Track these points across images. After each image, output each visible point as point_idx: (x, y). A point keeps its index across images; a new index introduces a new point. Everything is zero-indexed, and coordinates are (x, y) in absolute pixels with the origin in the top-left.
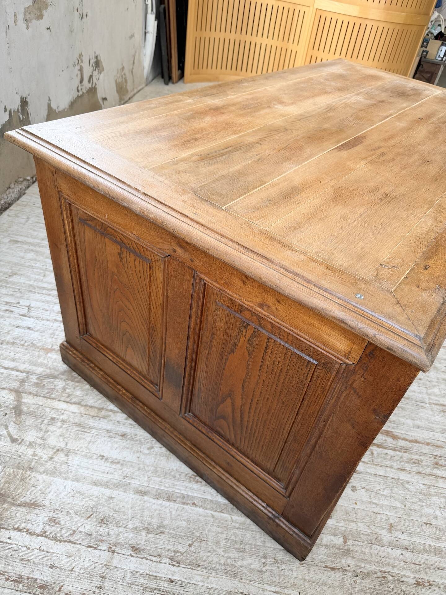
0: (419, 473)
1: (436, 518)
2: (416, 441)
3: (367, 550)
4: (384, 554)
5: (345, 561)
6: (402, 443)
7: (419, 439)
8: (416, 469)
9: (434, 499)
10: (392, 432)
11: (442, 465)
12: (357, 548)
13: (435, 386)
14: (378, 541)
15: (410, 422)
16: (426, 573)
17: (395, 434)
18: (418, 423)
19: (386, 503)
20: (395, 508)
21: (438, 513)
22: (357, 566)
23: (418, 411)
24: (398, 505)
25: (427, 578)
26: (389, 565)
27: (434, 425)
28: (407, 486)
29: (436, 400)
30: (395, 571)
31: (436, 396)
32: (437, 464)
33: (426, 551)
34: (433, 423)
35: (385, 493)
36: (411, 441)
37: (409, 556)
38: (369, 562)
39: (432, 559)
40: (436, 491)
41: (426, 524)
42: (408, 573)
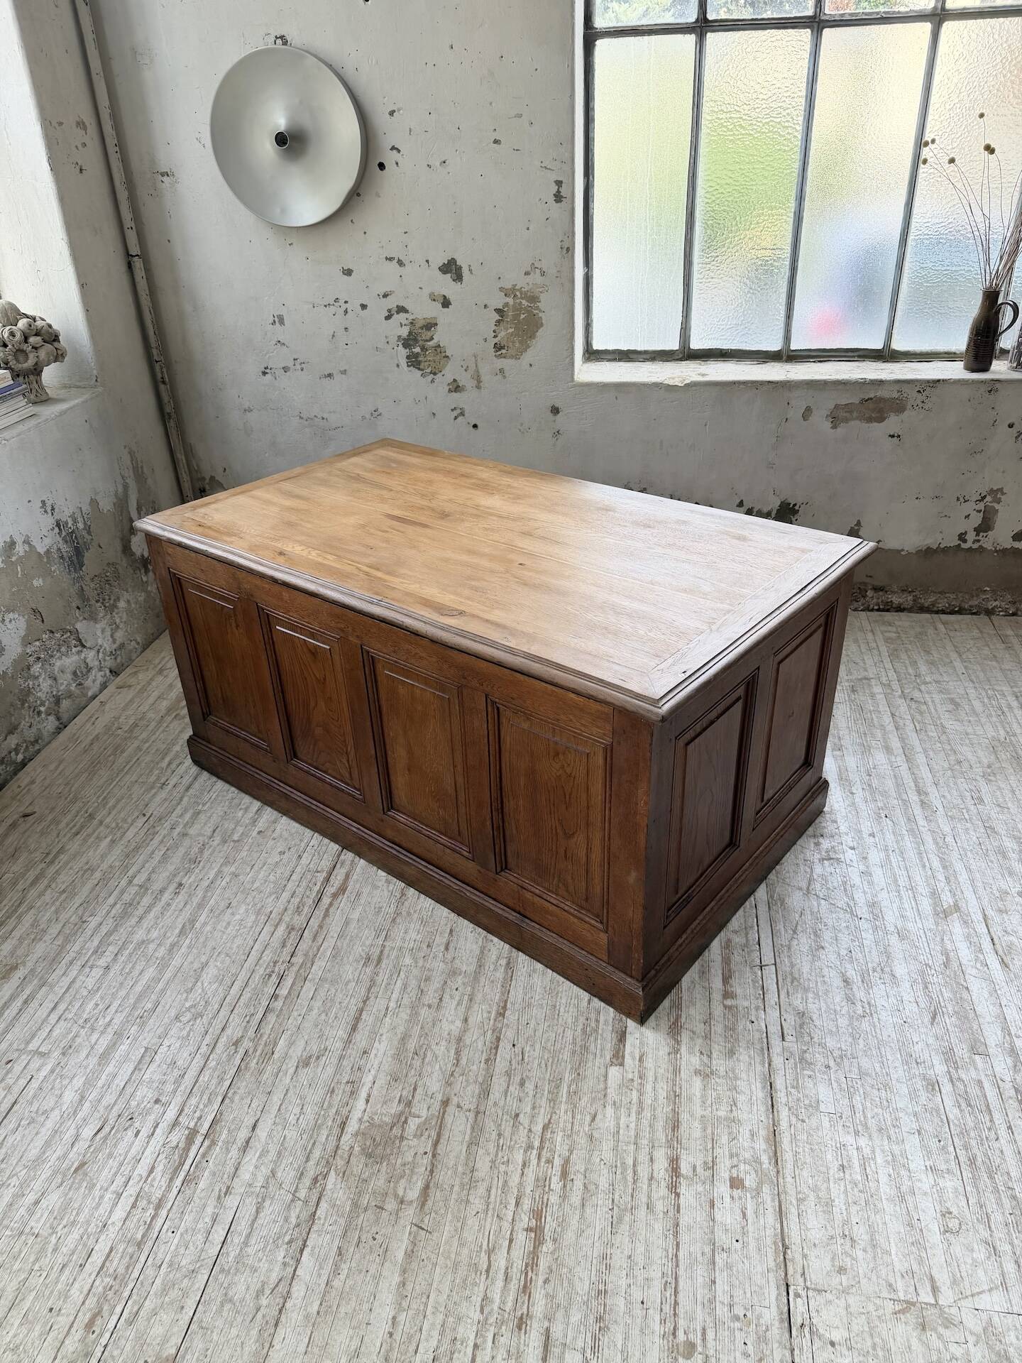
0: (286, 909)
1: (233, 914)
2: (326, 914)
3: (221, 855)
4: (213, 866)
5: (217, 839)
6: (326, 900)
7: (328, 920)
8: (291, 907)
9: (253, 917)
10: (344, 894)
11: (290, 933)
12: (225, 848)
13: (416, 962)
14: (227, 862)
15: (355, 915)
16: (186, 893)
17: (340, 897)
18: (353, 925)
19: (261, 876)
20: (253, 883)
21: (238, 917)
22: (211, 846)
23: (372, 928)
24: (255, 886)
25: (182, 892)
26: (204, 868)
27: (347, 941)
28: (274, 896)
29: (388, 956)
30: (197, 871)
31: (397, 957)
32: (293, 929)
33: (205, 897)
34: (351, 941)
35: (271, 876)
36: (327, 910)
37: (206, 883)
38: (211, 855)
39: (196, 900)
40: (262, 921)
41: (230, 904)
42: (191, 880)
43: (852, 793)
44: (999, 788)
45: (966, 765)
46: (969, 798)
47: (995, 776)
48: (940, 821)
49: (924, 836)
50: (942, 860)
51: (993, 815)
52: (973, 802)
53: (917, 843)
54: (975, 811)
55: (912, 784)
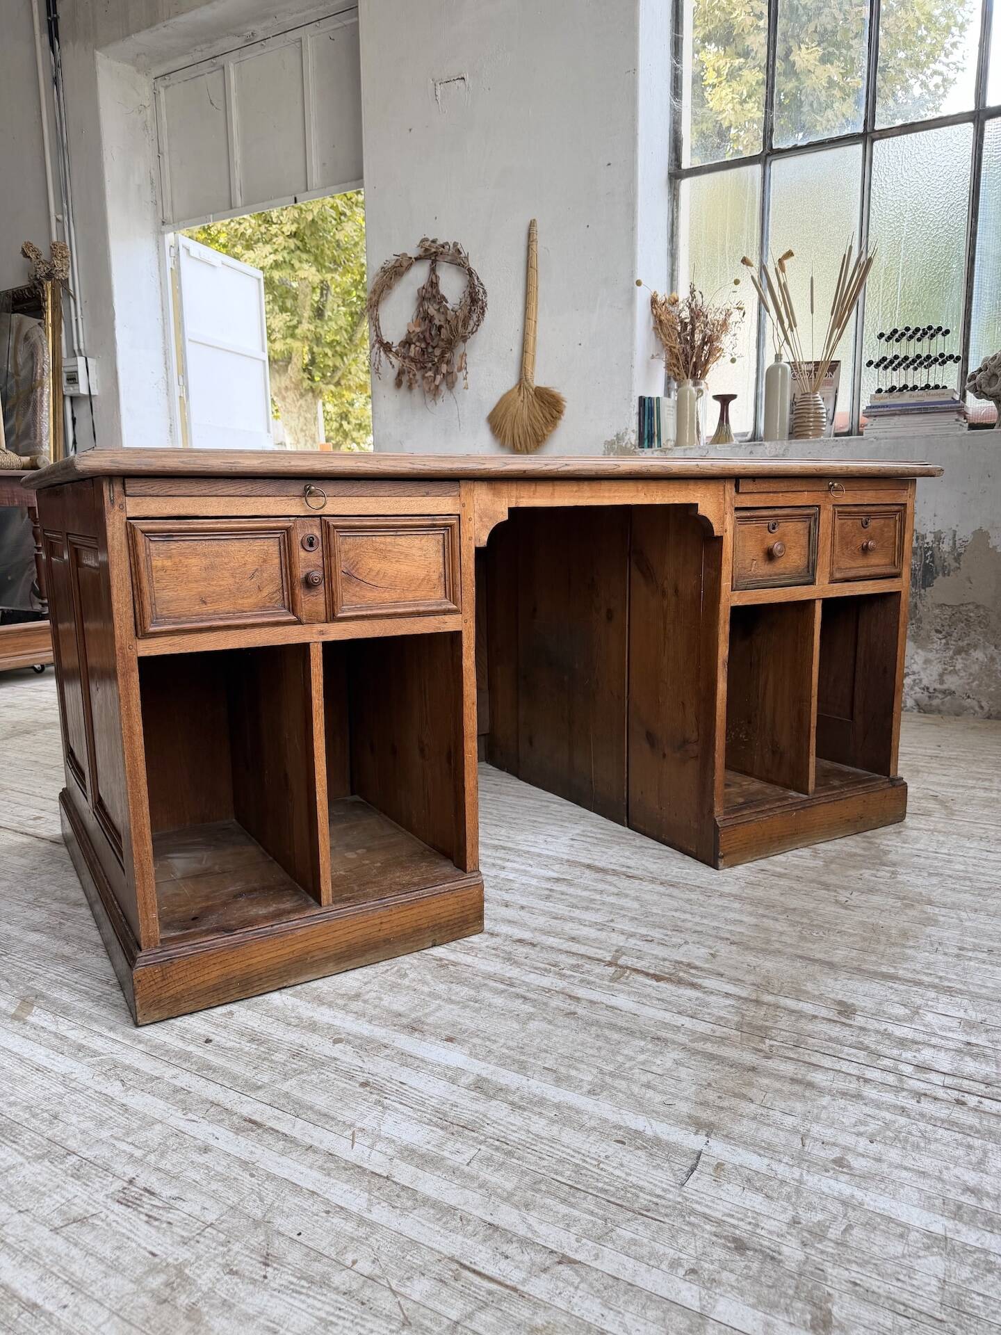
43: (336, 1041)
44: (115, 1267)
45: (250, 1265)
46: (156, 1187)
47: (153, 1294)
48: (161, 1104)
49: (159, 1064)
50: (95, 1054)
51: (74, 1188)
52: (140, 1182)
53: (157, 1047)
54: (118, 1168)
55: (283, 1128)
